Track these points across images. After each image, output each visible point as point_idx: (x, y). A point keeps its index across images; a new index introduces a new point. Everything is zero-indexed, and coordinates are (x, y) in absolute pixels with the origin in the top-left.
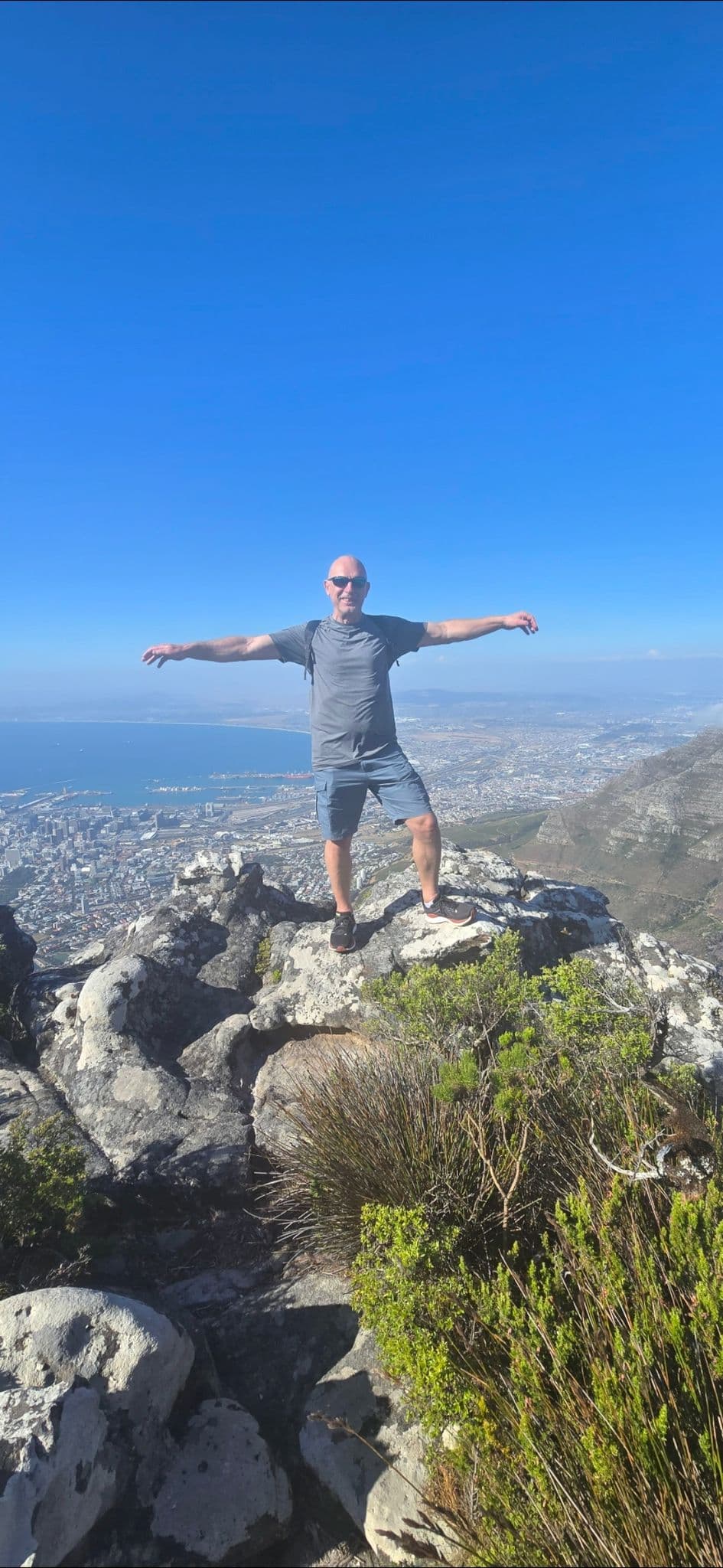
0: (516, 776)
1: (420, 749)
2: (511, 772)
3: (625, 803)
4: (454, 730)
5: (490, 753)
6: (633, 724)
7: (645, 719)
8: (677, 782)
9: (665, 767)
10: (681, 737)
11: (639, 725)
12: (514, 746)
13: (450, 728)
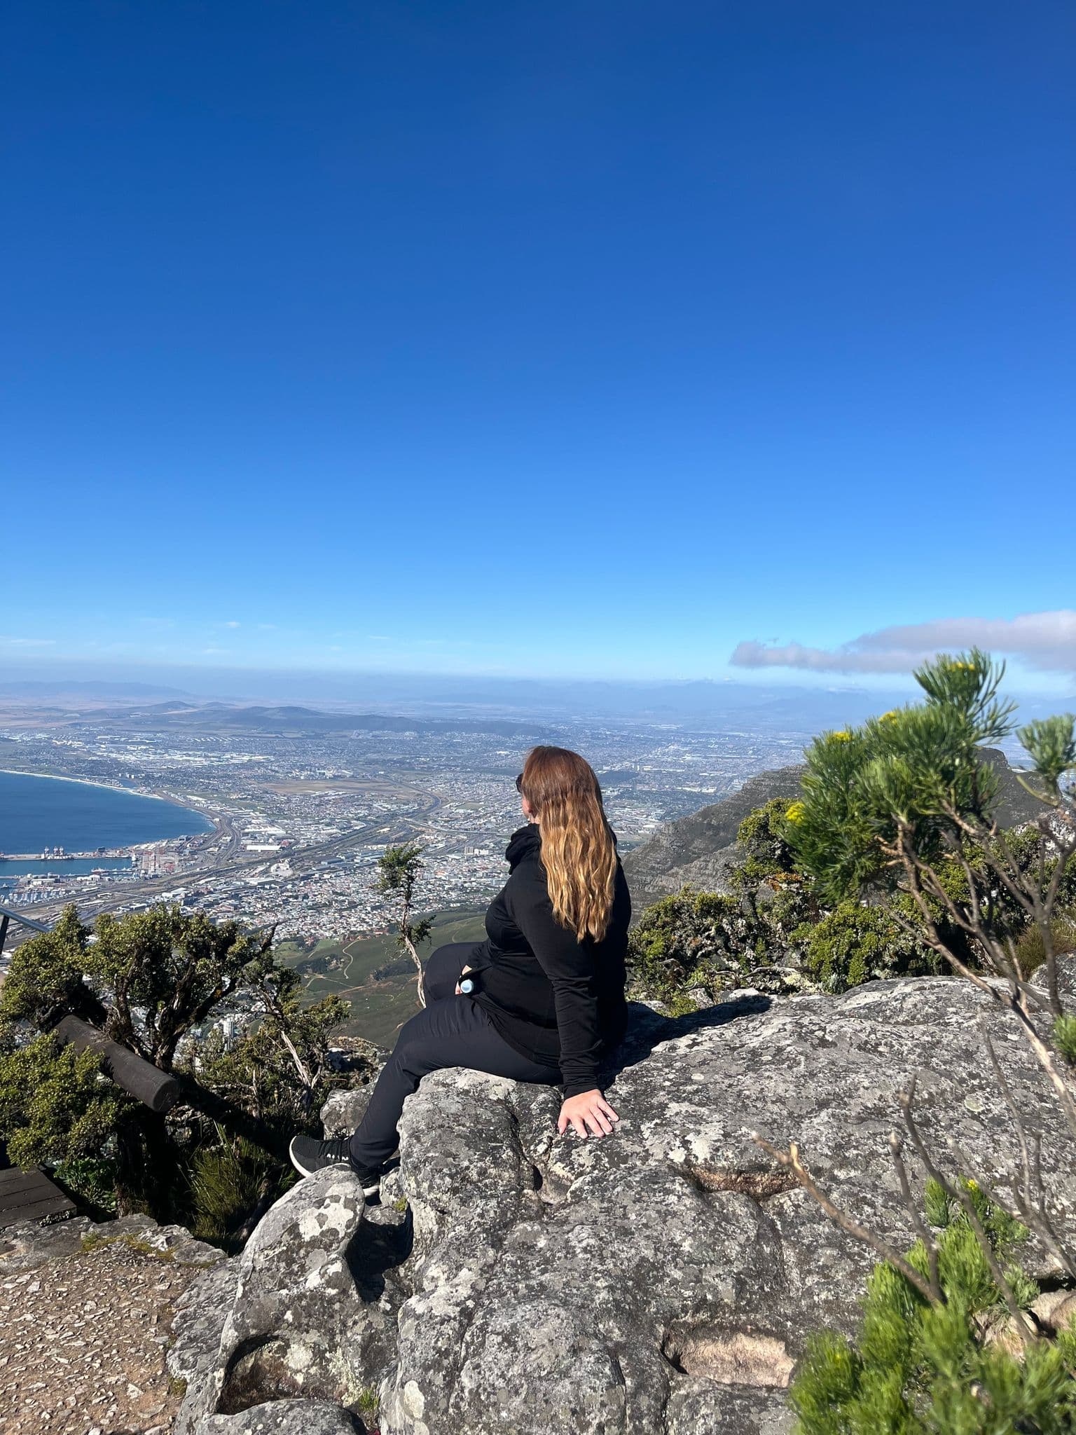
0: (450, 852)
1: (281, 810)
2: (441, 845)
3: (664, 887)
4: (335, 778)
5: (403, 815)
6: (611, 772)
7: (627, 764)
8: (735, 854)
9: (703, 834)
10: (684, 793)
11: (619, 772)
12: (437, 802)
13: (329, 774)
